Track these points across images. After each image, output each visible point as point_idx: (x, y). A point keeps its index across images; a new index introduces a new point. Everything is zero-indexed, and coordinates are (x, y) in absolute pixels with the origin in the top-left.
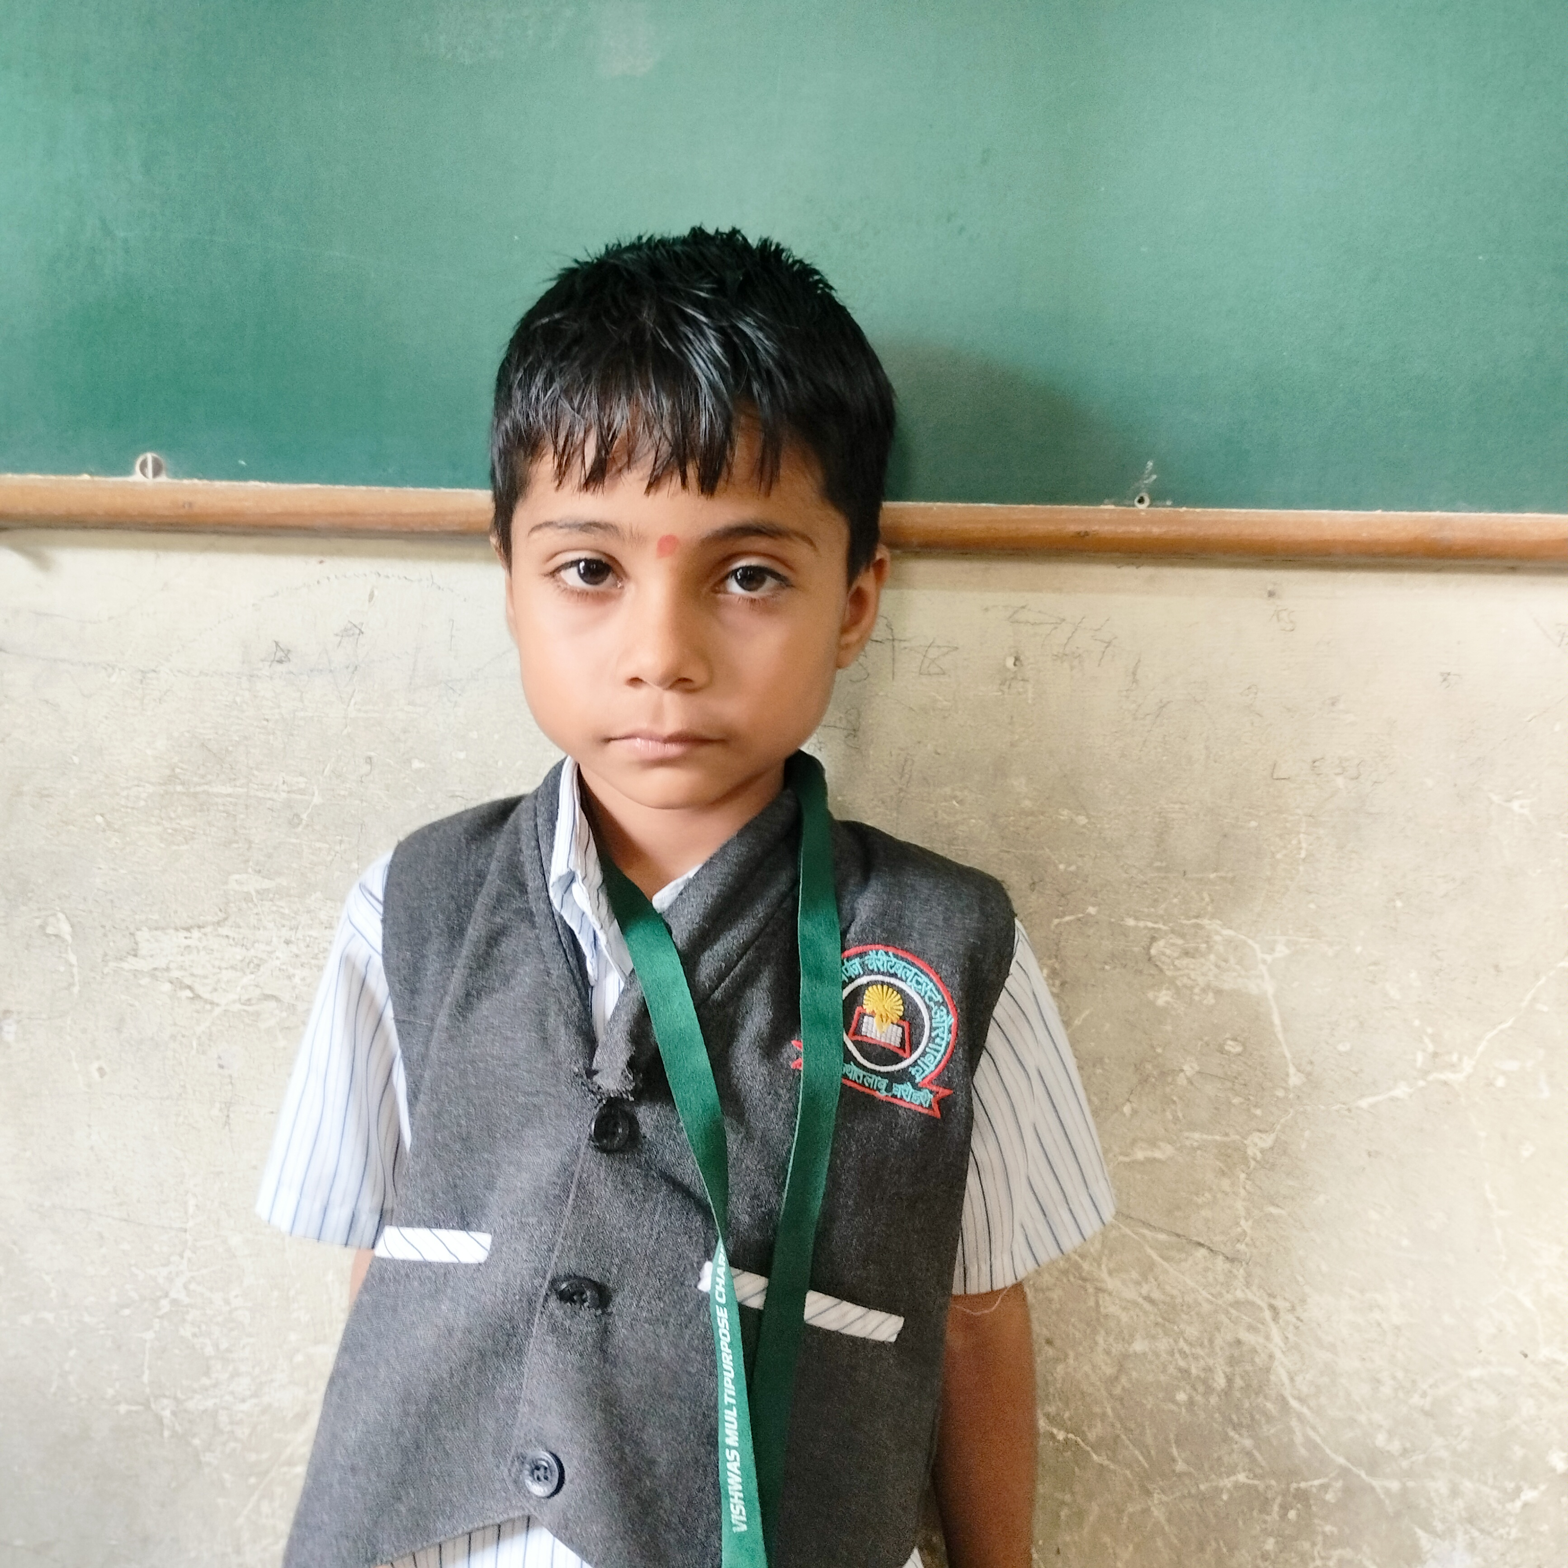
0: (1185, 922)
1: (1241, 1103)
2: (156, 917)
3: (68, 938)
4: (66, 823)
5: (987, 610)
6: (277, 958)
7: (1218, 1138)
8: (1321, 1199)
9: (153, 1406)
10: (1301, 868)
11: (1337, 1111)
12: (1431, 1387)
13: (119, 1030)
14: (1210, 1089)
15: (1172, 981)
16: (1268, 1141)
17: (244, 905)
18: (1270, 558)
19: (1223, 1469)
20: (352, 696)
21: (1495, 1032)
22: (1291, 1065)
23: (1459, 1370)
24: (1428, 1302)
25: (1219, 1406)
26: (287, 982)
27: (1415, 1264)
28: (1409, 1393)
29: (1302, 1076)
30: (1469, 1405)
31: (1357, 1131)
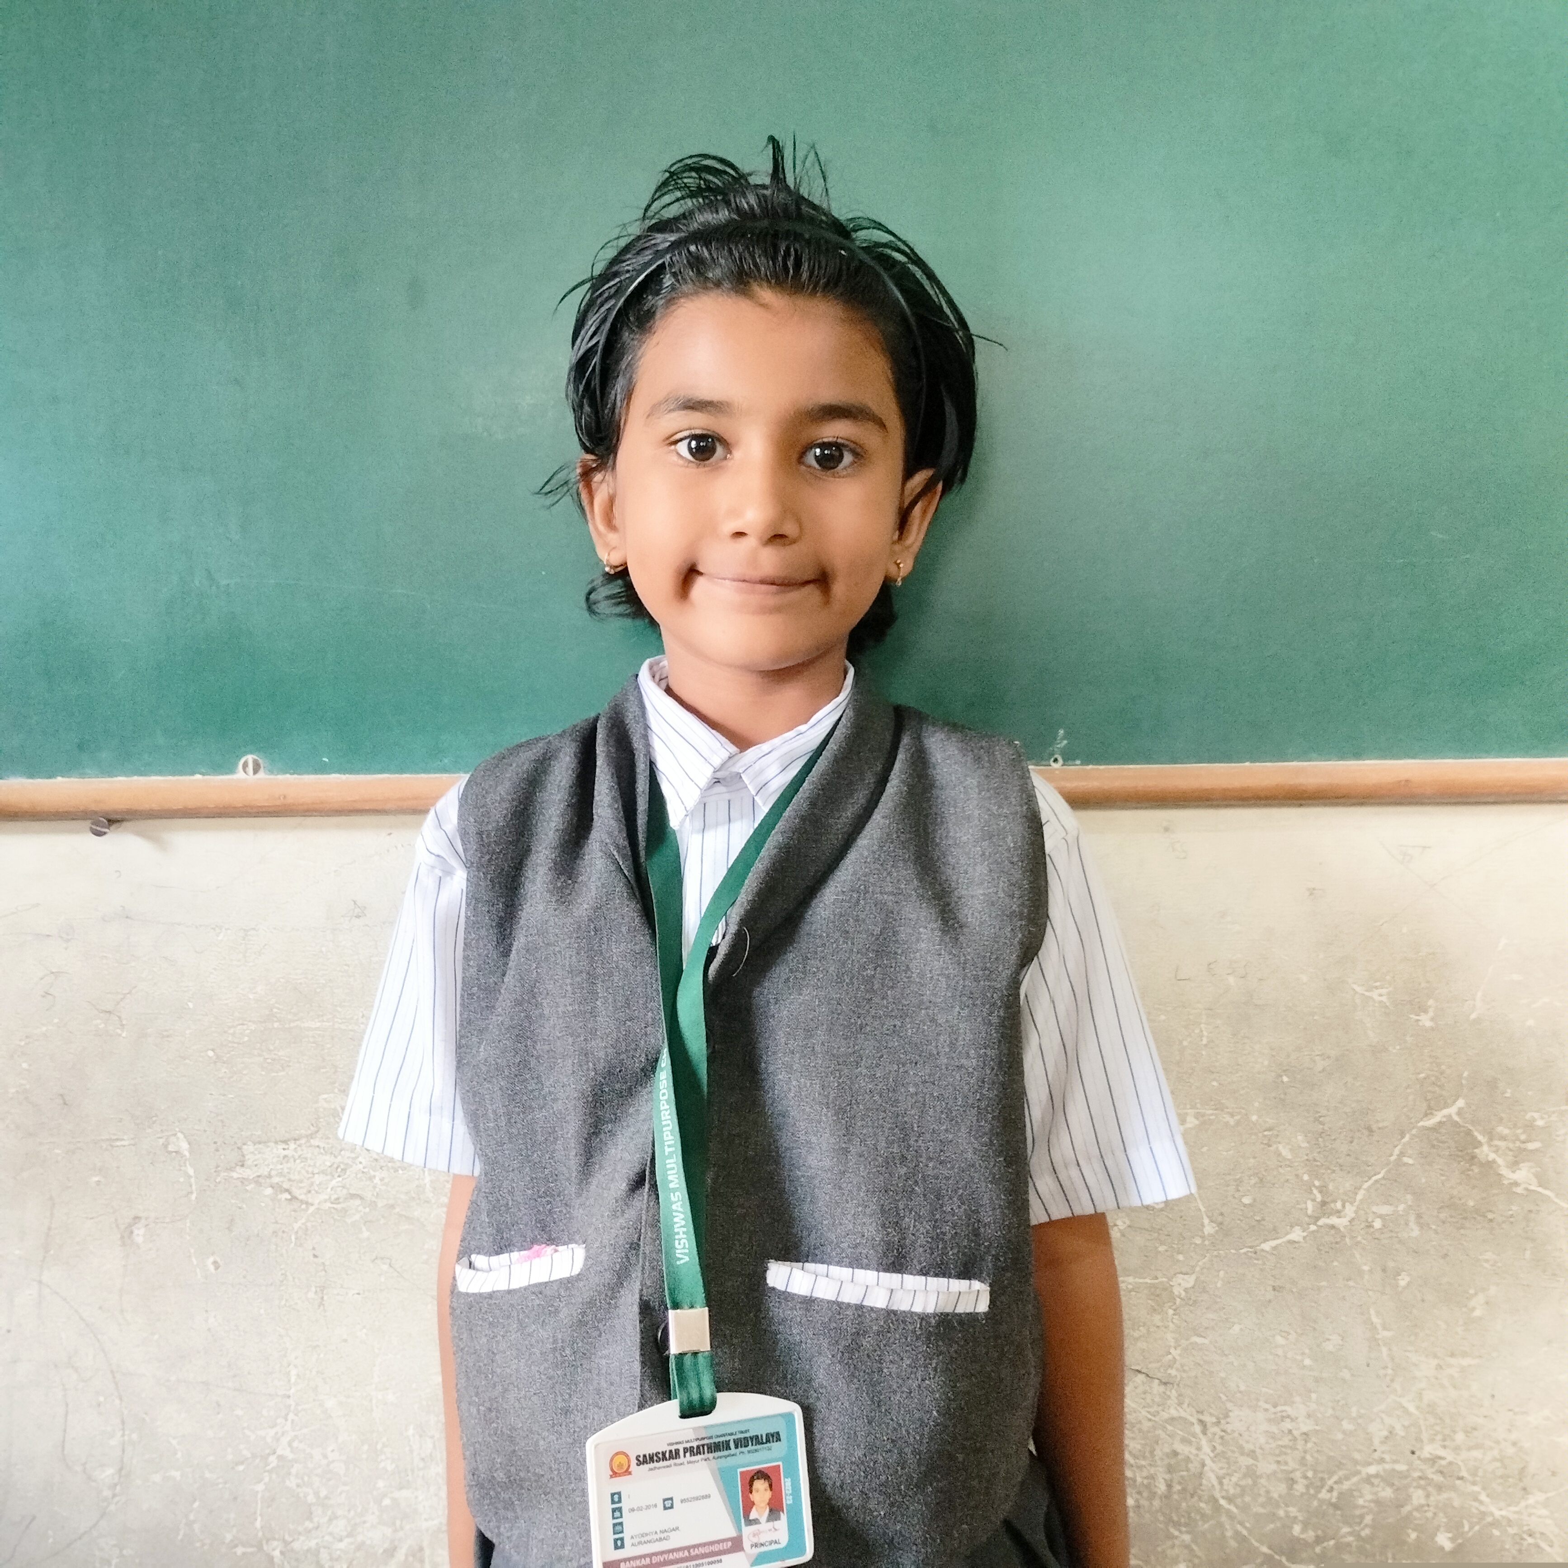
1: (1167, 1251)
2: (259, 1133)
3: (187, 1153)
4: (184, 1058)
6: (361, 1163)
7: (1148, 1281)
8: (1237, 1328)
9: (265, 1547)
10: (1204, 1053)
11: (1245, 1253)
12: (1336, 1483)
13: (229, 1229)
14: (1140, 1240)
17: (332, 1120)
18: (1163, 803)
21: (1370, 1182)
22: (1205, 1217)
23: (1359, 1468)
24: (1330, 1412)
25: (1161, 1508)
26: (368, 1183)
27: (1317, 1380)
28: (1319, 1489)
29: (1214, 1225)
30: (1369, 1497)
31: (1261, 1270)
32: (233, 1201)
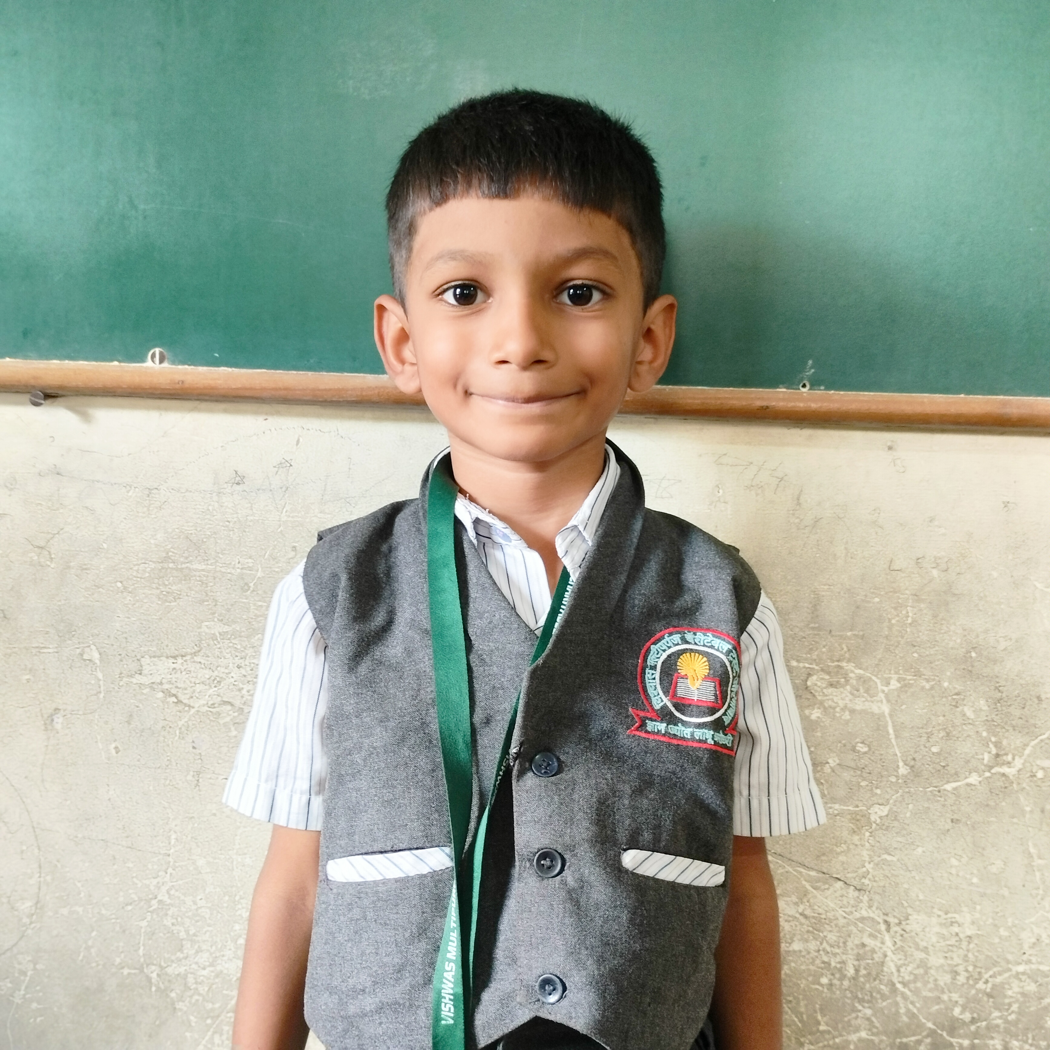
0: (830, 664)
1: (867, 786)
2: (154, 649)
3: (98, 662)
4: (99, 588)
5: (700, 456)
6: (232, 677)
7: (850, 808)
8: (920, 850)
9: (145, 970)
10: (908, 630)
11: (931, 792)
12: (991, 977)
13: (129, 723)
14: (846, 775)
15: (821, 703)
16: (884, 811)
17: (211, 642)
18: (889, 424)
19: (851, 1028)
20: (284, 507)
21: (1037, 741)
22: (900, 760)
23: (1010, 966)
24: (990, 921)
25: (849, 987)
26: (238, 693)
27: (983, 895)
28: (977, 981)
29: (908, 768)
30: (1016, 989)
31: (944, 806)
32: (132, 701)
